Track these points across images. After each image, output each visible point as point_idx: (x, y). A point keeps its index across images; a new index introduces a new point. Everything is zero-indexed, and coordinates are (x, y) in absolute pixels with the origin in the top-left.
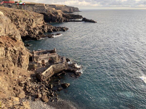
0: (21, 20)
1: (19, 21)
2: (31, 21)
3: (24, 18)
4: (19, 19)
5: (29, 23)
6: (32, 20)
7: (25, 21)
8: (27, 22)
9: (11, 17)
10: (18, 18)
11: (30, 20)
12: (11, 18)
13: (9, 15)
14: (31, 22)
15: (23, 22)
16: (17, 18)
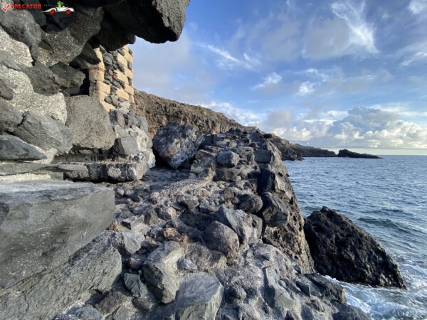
0: (187, 118)
1: (184, 120)
2: (210, 124)
3: (195, 116)
4: (182, 116)
5: (204, 127)
6: (213, 123)
7: (196, 122)
8: (199, 126)
9: (165, 108)
10: (181, 112)
11: (207, 122)
12: (166, 111)
13: (163, 105)
14: (208, 127)
15: (191, 123)
16: (177, 114)
